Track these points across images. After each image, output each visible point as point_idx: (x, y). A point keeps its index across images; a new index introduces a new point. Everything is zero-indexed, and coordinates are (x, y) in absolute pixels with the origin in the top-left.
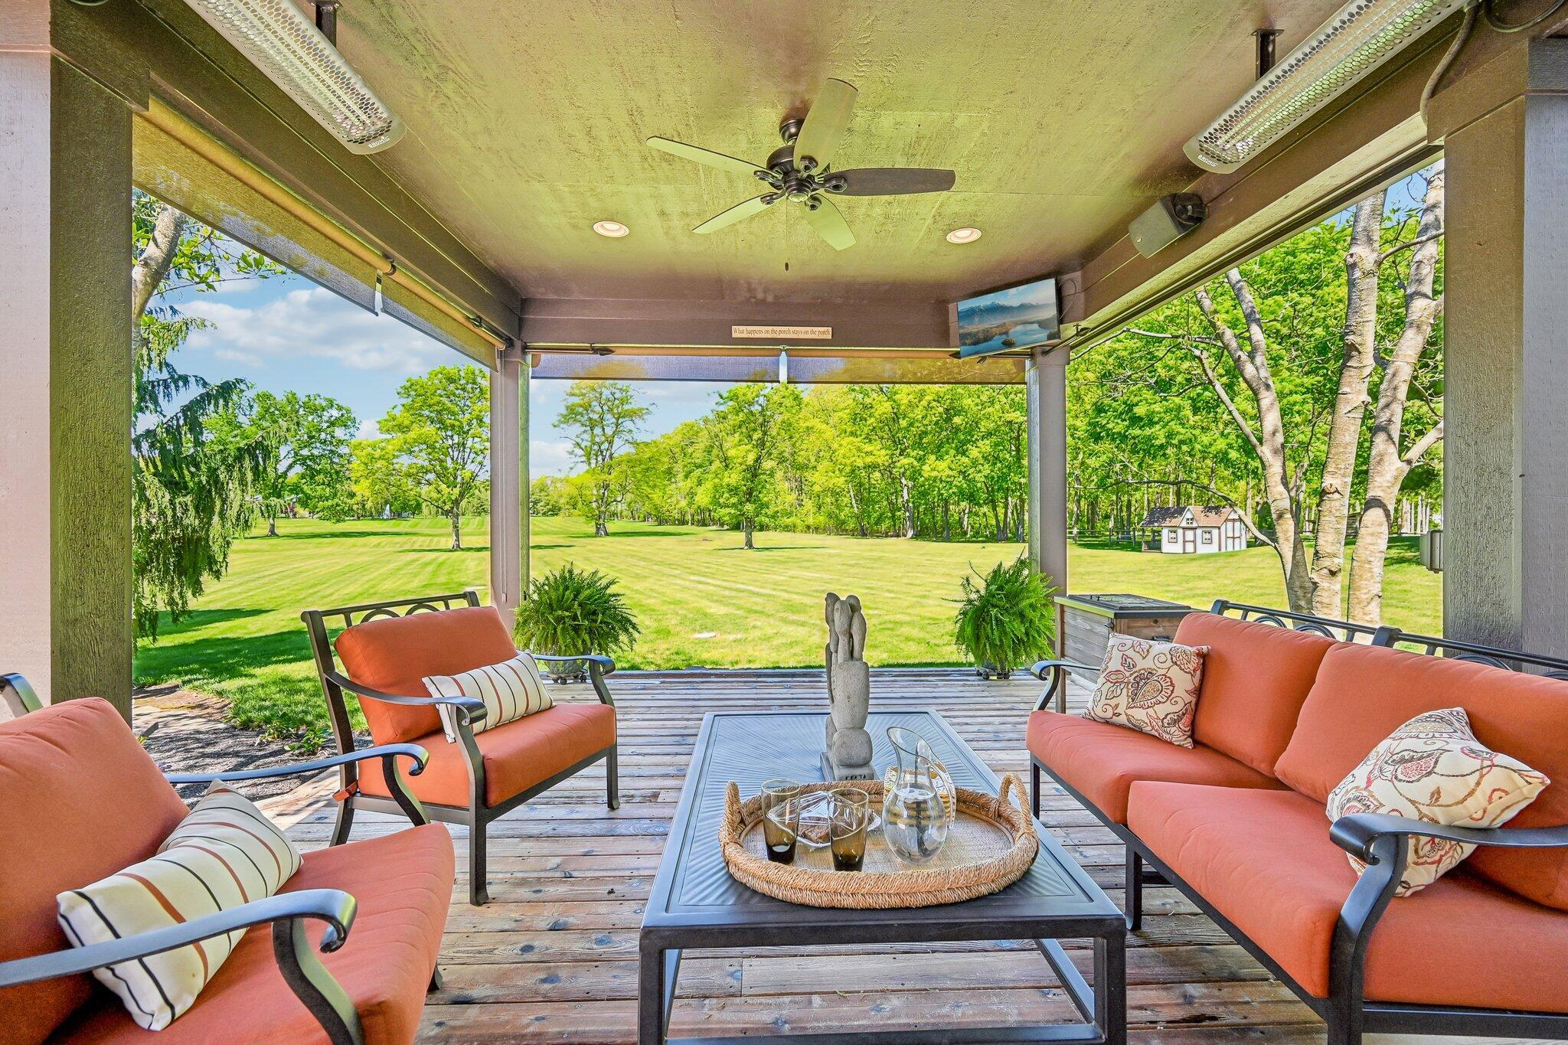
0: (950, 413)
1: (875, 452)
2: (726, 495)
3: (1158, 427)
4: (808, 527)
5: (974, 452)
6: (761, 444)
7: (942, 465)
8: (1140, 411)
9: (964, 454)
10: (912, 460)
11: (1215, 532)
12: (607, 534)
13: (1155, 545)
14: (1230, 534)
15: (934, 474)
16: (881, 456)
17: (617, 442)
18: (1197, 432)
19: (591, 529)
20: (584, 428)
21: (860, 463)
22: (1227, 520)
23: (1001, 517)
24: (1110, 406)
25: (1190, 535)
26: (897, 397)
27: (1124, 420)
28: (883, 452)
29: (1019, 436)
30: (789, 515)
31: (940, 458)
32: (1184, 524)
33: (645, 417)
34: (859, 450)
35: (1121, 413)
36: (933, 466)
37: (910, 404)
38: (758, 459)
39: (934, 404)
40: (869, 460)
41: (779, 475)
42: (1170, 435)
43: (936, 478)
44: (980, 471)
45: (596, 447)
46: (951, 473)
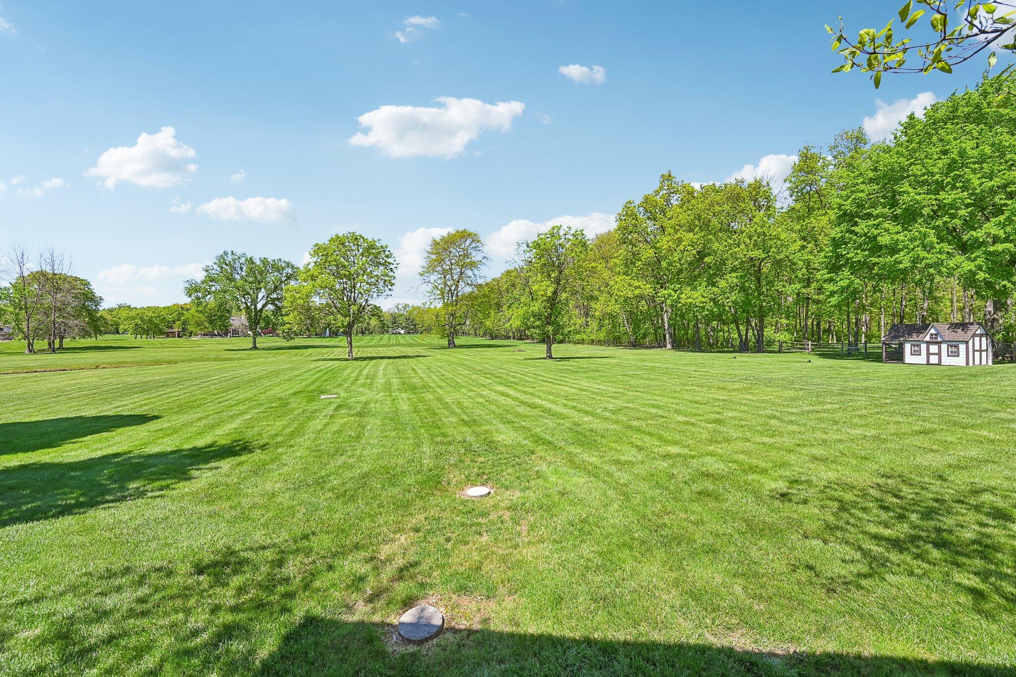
0: (702, 255)
1: (642, 286)
2: (532, 319)
3: (902, 253)
4: (593, 341)
5: (722, 284)
6: (558, 281)
7: (696, 294)
8: (884, 240)
9: (714, 284)
10: (671, 291)
11: (962, 347)
12: (455, 346)
13: (897, 356)
14: (977, 347)
15: (690, 300)
16: (647, 289)
17: (461, 284)
18: (944, 257)
19: (445, 342)
20: (439, 276)
21: (630, 294)
22: (974, 335)
23: (743, 333)
24: (851, 239)
25: (934, 349)
26: (658, 245)
27: (864, 250)
28: (649, 286)
29: (760, 270)
30: (579, 333)
31: (694, 289)
32: (928, 338)
33: (479, 266)
34: (630, 285)
35: (861, 245)
36: (689, 295)
37: (670, 250)
38: (555, 293)
39: (689, 248)
40: (637, 292)
41: (572, 303)
42: (915, 261)
43: (691, 303)
44: (728, 298)
45: (448, 288)
46: (703, 300)
